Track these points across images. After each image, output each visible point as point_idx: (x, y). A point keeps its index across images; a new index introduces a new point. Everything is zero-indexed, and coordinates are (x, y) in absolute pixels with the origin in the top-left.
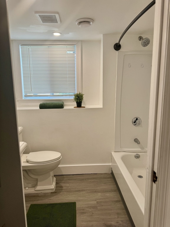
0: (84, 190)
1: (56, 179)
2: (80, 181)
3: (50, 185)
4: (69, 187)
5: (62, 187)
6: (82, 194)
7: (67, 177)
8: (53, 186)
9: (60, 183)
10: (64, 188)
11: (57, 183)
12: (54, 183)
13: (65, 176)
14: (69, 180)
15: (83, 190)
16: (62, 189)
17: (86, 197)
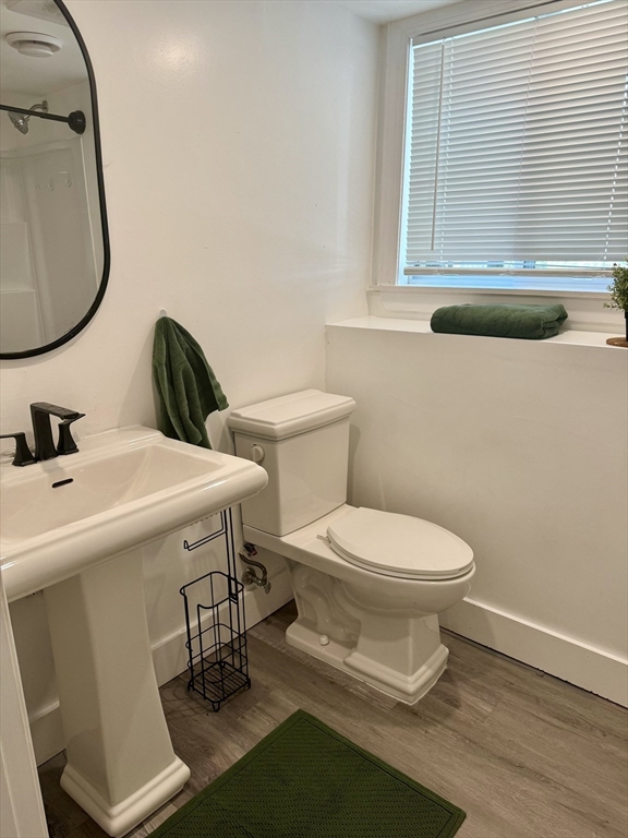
0: (547, 781)
1: (449, 660)
2: (555, 721)
3: (402, 672)
4: (486, 724)
5: (455, 703)
6: (524, 793)
7: (505, 669)
8: (414, 681)
9: (459, 684)
10: (461, 713)
11: (446, 676)
12: (423, 668)
13: (499, 661)
14: (509, 687)
15: (539, 777)
16: (448, 715)
17: (531, 822)
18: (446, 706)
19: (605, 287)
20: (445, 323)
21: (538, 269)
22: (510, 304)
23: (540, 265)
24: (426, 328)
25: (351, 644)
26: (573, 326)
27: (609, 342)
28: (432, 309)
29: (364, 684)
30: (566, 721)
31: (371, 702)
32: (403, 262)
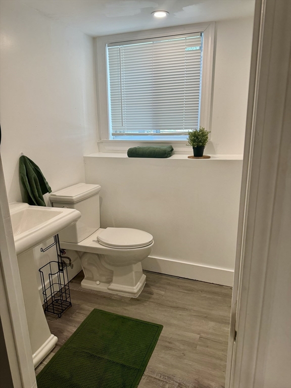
0: (187, 310)
1: (147, 280)
2: (186, 292)
3: (131, 286)
4: (164, 298)
5: (151, 293)
6: (180, 315)
7: (167, 279)
8: (136, 289)
9: (152, 287)
10: (154, 296)
11: (147, 285)
12: (139, 283)
13: (164, 277)
14: (169, 284)
15: (184, 309)
16: (150, 298)
17: (184, 322)
18: (149, 295)
19: (186, 138)
20: (133, 153)
21: (161, 133)
22: (155, 146)
23: (162, 131)
24: (126, 156)
25: (109, 281)
26: (175, 153)
27: (189, 157)
28: (127, 149)
29: (117, 295)
30: (189, 290)
31: (121, 300)
32: (111, 131)
